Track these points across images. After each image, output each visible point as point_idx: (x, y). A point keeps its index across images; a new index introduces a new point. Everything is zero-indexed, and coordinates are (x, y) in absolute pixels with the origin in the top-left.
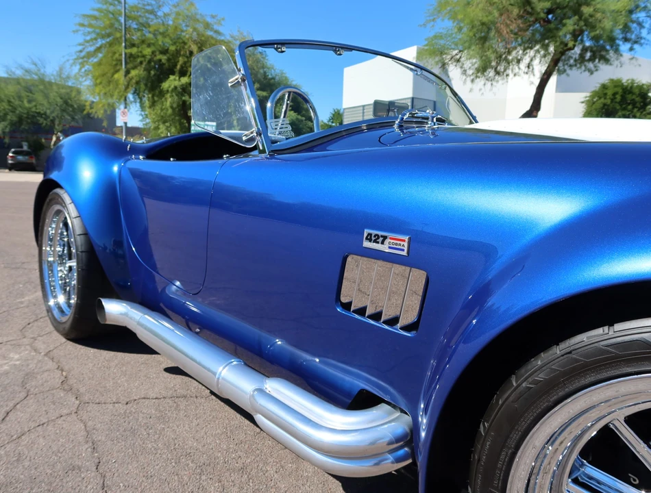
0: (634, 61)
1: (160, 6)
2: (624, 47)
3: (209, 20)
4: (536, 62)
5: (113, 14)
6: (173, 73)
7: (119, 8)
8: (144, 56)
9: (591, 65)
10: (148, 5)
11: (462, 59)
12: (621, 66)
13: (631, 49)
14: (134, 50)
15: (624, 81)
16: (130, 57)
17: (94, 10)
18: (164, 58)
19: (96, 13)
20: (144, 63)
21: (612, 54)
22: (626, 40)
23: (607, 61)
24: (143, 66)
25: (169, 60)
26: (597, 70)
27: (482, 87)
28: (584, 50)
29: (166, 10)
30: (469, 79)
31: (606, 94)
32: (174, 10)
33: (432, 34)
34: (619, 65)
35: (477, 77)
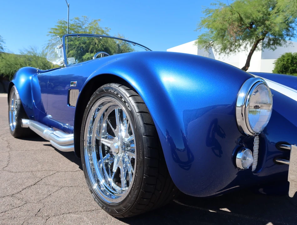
0: (291, 44)
1: (83, 24)
2: (287, 39)
3: (104, 29)
4: (248, 46)
5: (64, 28)
6: (88, 52)
7: (66, 25)
8: (76, 45)
9: (273, 47)
10: (78, 24)
11: (214, 45)
13: (290, 39)
14: (72, 43)
16: (70, 46)
17: (56, 26)
18: (84, 46)
19: (57, 28)
20: (76, 48)
21: (282, 42)
22: (288, 35)
23: (280, 45)
24: (75, 49)
25: (86, 46)
26: (276, 49)
27: (224, 57)
28: (270, 40)
29: (86, 26)
30: (218, 54)
31: (284, 60)
32: (90, 26)
33: (200, 35)
34: (286, 46)
35: (221, 52)
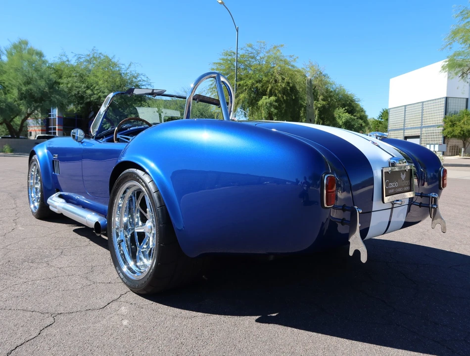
1: (258, 53)
3: (288, 59)
5: (230, 61)
6: (265, 95)
7: (234, 57)
8: (247, 85)
10: (251, 53)
14: (242, 82)
16: (239, 86)
17: (220, 59)
18: (259, 85)
19: (221, 61)
20: (247, 90)
24: (247, 91)
25: (262, 86)
29: (262, 55)
32: (267, 55)
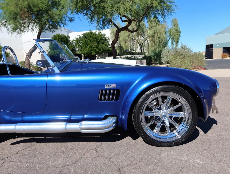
2: (62, 25)
4: (34, 28)
9: (52, 30)
11: (7, 24)
12: (61, 31)
13: (64, 26)
15: (61, 35)
21: (58, 27)
22: (62, 23)
23: (57, 29)
26: (54, 31)
27: (16, 36)
28: (50, 25)
30: (10, 32)
31: (56, 39)
34: (61, 30)
35: (13, 32)
